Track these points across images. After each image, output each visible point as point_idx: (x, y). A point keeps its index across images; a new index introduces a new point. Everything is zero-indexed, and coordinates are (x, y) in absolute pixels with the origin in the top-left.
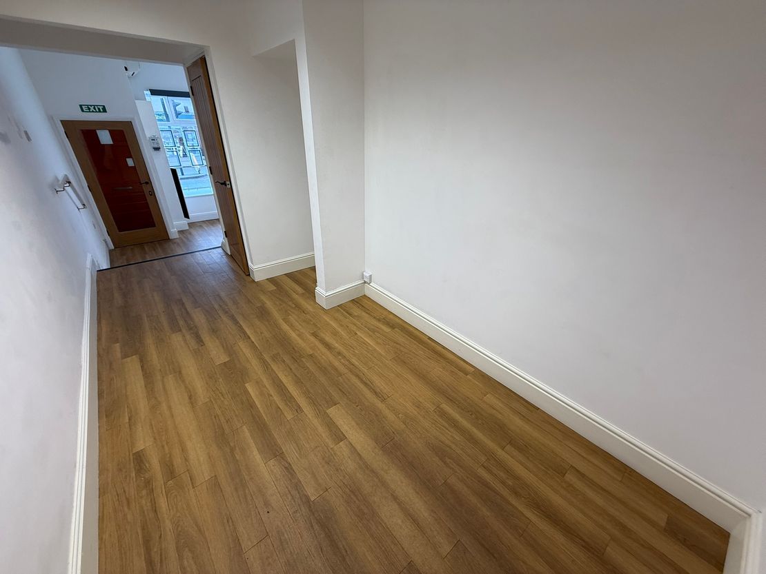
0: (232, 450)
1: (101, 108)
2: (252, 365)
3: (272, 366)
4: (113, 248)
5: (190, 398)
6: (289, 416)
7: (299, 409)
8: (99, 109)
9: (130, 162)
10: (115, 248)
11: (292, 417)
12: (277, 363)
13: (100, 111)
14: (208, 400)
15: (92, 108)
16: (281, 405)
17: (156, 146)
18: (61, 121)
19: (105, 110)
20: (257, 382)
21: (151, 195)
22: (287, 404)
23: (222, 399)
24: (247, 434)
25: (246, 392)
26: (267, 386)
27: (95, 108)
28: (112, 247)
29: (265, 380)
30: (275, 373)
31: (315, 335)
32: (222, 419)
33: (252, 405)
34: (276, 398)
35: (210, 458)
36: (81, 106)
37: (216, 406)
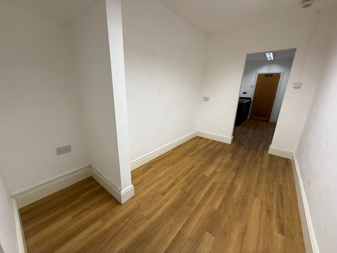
0: (244, 196)
2: (203, 214)
3: (198, 203)
5: (244, 234)
6: (218, 186)
7: (214, 184)
11: (218, 185)
12: (195, 202)
14: (237, 222)
16: (216, 190)
20: (212, 205)
22: (215, 188)
23: (231, 215)
24: (235, 195)
25: (220, 206)
26: (211, 199)
29: (208, 202)
30: (201, 200)
31: (164, 193)
32: (239, 207)
33: (224, 200)
34: (215, 192)
35: (252, 202)
37: (236, 215)
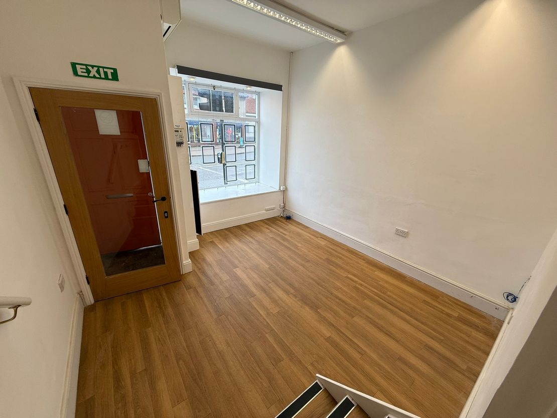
1: (109, 72)
4: (93, 302)
8: (106, 73)
9: (143, 166)
10: (96, 301)
13: (106, 78)
15: (93, 72)
17: (179, 140)
18: (32, 90)
19: (115, 77)
21: (167, 217)
27: (98, 72)
28: (90, 299)
36: (74, 65)
